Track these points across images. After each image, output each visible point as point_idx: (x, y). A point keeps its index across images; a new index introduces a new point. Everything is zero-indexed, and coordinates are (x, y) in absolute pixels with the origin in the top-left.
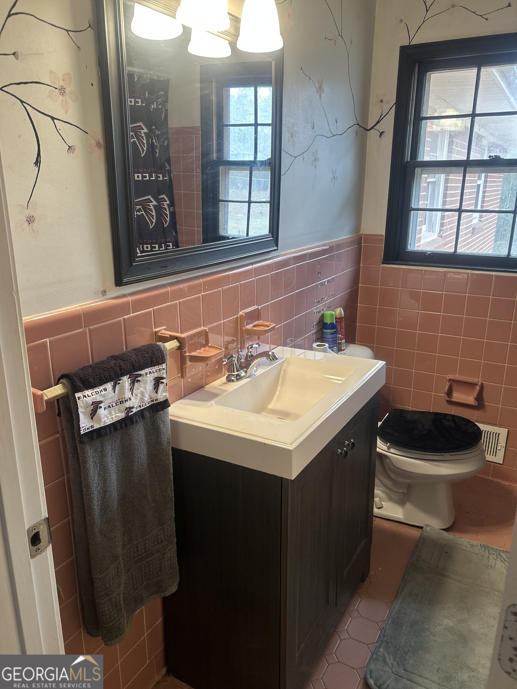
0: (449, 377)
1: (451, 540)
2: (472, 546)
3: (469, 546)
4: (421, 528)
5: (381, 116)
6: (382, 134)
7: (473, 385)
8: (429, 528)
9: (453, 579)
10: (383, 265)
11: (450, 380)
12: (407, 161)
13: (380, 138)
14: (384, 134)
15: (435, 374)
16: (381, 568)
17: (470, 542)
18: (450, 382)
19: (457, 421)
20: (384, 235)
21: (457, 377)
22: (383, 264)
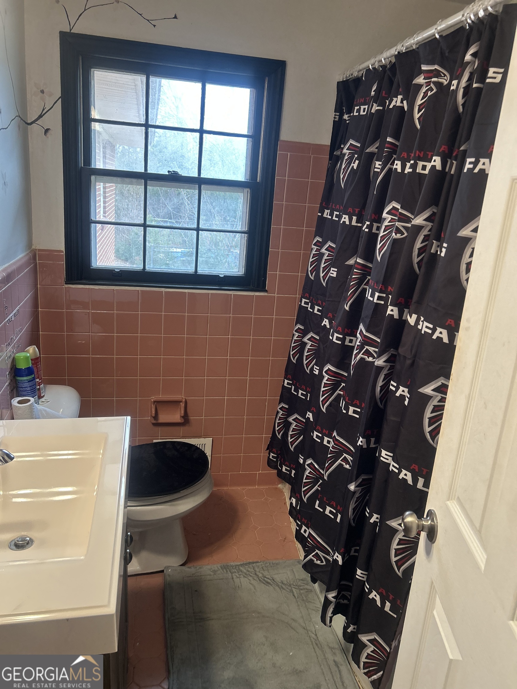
0: (153, 398)
1: (194, 574)
2: (215, 572)
3: (212, 573)
4: (162, 571)
5: (43, 110)
6: (47, 131)
7: (177, 402)
8: (170, 570)
9: (213, 619)
10: (67, 286)
11: (154, 402)
12: (81, 167)
13: (46, 136)
14: (50, 132)
15: (138, 398)
16: (138, 644)
17: (211, 569)
18: (155, 404)
19: (178, 447)
20: (63, 251)
21: (161, 397)
22: (66, 284)
